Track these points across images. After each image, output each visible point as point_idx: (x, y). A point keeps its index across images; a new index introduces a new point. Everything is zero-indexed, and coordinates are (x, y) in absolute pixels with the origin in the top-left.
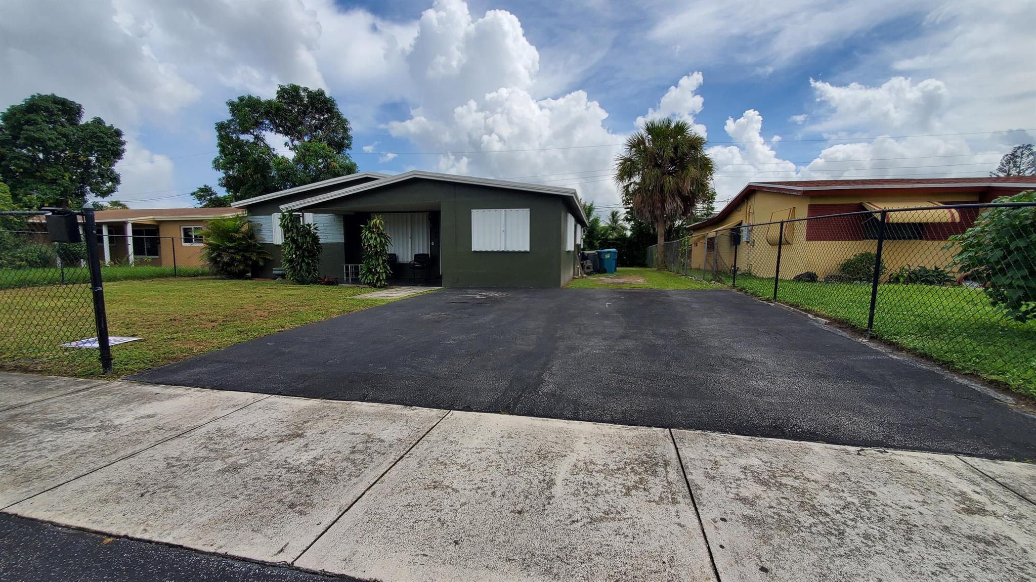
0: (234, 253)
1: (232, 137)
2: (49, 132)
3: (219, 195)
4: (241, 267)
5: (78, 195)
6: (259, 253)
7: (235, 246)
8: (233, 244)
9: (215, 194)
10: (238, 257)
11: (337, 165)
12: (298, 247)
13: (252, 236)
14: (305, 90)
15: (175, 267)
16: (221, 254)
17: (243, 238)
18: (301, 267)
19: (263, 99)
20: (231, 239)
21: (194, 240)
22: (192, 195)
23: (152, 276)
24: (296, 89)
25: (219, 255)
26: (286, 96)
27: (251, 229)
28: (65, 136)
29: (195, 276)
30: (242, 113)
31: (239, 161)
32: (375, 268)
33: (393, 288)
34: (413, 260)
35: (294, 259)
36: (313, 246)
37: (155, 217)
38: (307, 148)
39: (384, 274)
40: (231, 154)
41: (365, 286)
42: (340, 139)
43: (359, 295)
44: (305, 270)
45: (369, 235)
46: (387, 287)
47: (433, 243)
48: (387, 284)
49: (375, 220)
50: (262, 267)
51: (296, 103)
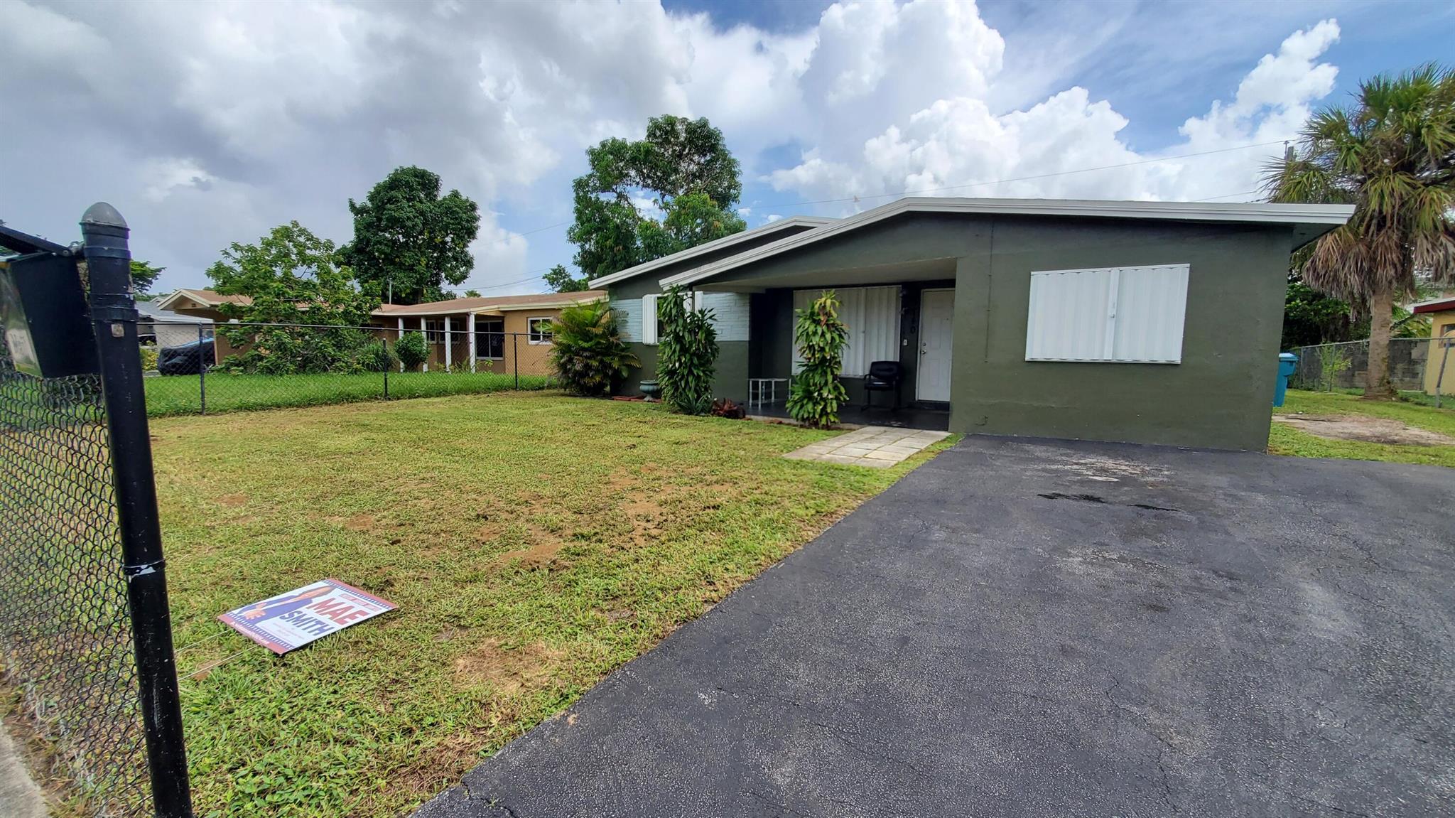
0: (589, 358)
1: (590, 198)
2: (408, 210)
3: (573, 278)
4: (598, 379)
5: (433, 284)
6: (622, 358)
7: (591, 347)
8: (589, 344)
9: (569, 276)
10: (595, 364)
11: (722, 226)
12: (684, 350)
13: (614, 332)
14: (684, 120)
15: (516, 376)
16: (573, 359)
17: (603, 335)
18: (687, 383)
19: (629, 142)
20: (587, 336)
21: (541, 337)
22: (544, 278)
24: (671, 122)
25: (570, 360)
26: (658, 133)
27: (614, 320)
28: (422, 213)
29: (538, 389)
30: (604, 164)
31: (597, 230)
32: (819, 391)
33: (851, 430)
34: (867, 372)
35: (676, 370)
36: (705, 348)
37: (500, 306)
38: (682, 205)
39: (834, 402)
40: (589, 221)
41: (793, 421)
42: (725, 189)
43: (801, 447)
44: (693, 389)
45: (812, 328)
46: (837, 426)
47: (906, 341)
48: (837, 421)
49: (823, 299)
50: (625, 379)
51: (670, 142)
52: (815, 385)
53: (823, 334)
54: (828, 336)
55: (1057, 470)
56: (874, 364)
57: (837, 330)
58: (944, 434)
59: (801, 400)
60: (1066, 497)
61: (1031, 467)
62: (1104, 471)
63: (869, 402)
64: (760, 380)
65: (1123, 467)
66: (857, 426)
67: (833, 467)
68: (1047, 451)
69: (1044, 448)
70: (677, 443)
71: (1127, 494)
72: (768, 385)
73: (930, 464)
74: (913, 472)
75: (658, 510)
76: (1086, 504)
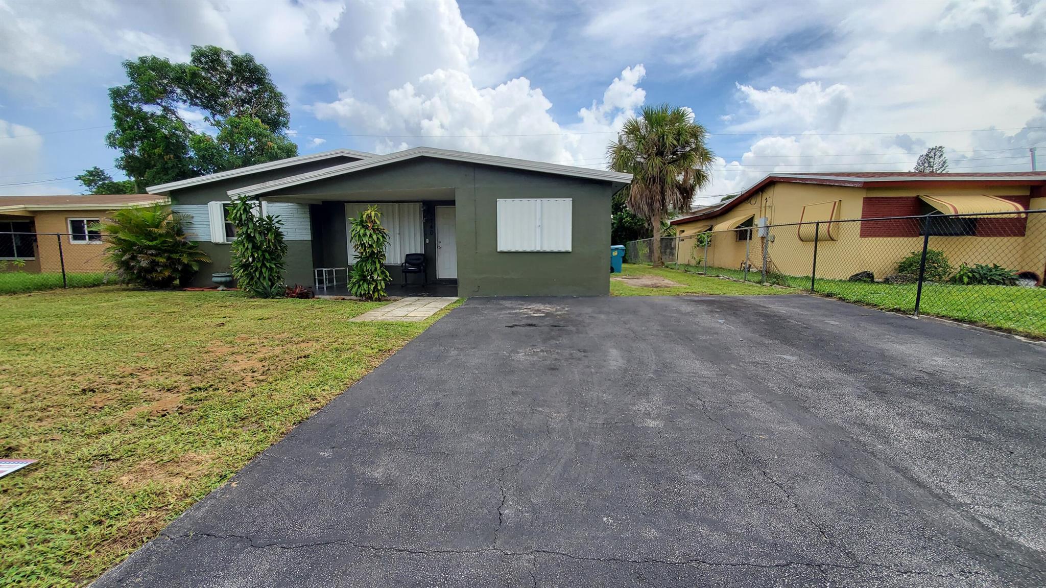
0: (156, 255)
1: (131, 107)
3: (115, 180)
4: (167, 274)
6: (190, 254)
7: (157, 245)
8: (154, 243)
9: (110, 178)
10: (162, 260)
11: (276, 146)
13: (180, 232)
14: (229, 53)
15: (64, 275)
16: (136, 256)
17: (168, 234)
18: (261, 273)
19: (172, 62)
20: (150, 236)
21: (87, 237)
22: (77, 179)
23: (29, 288)
24: (216, 52)
25: (133, 258)
26: (203, 60)
27: (178, 222)
29: (94, 285)
30: (146, 78)
31: (142, 138)
32: (371, 275)
33: (395, 300)
34: (403, 261)
35: (250, 263)
36: (275, 245)
37: (27, 206)
38: (235, 126)
39: (383, 282)
40: (132, 128)
41: (354, 297)
42: (274, 116)
43: (362, 314)
44: (267, 278)
45: (362, 231)
46: (385, 298)
47: (427, 240)
48: (385, 295)
49: (369, 212)
50: (196, 272)
51: (217, 70)
52: (367, 271)
53: (371, 236)
54: (375, 237)
55: (516, 313)
56: (407, 255)
57: (380, 232)
58: (455, 299)
59: (358, 282)
60: (519, 326)
61: (503, 312)
62: (539, 311)
63: (406, 281)
64: (324, 269)
65: (548, 308)
66: (399, 298)
67: (386, 324)
68: (512, 303)
69: (510, 302)
70: (261, 319)
71: (549, 321)
72: (330, 273)
73: (447, 316)
74: (438, 321)
75: (260, 365)
76: (528, 328)
